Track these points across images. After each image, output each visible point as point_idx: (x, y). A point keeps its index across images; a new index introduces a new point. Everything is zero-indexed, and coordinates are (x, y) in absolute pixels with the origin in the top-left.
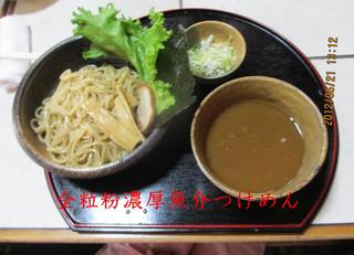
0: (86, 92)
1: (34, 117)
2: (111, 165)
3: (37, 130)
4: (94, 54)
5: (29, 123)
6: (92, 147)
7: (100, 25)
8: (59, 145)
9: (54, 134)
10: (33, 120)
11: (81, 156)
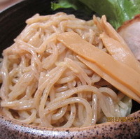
0: (61, 27)
2: (107, 124)
6: (75, 95)
8: (19, 98)
9: (13, 84)
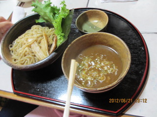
1: (12, 43)
3: (11, 49)
4: (40, 21)
5: (8, 46)
7: (42, 7)
10: (10, 45)
11: (23, 61)
